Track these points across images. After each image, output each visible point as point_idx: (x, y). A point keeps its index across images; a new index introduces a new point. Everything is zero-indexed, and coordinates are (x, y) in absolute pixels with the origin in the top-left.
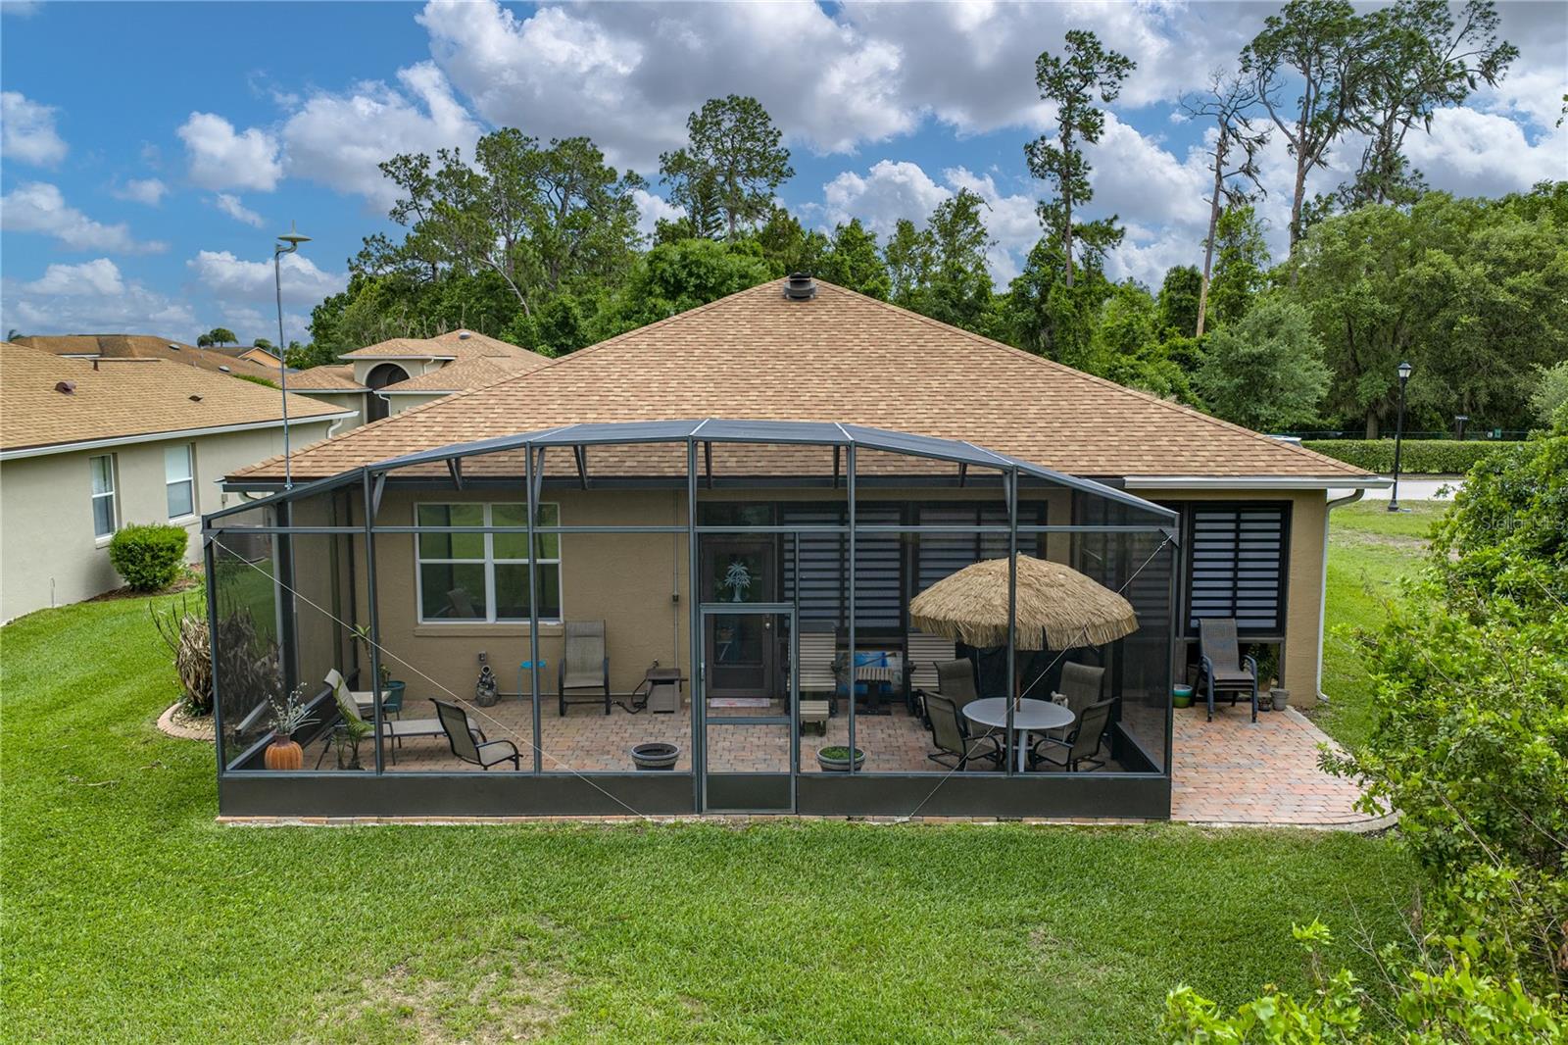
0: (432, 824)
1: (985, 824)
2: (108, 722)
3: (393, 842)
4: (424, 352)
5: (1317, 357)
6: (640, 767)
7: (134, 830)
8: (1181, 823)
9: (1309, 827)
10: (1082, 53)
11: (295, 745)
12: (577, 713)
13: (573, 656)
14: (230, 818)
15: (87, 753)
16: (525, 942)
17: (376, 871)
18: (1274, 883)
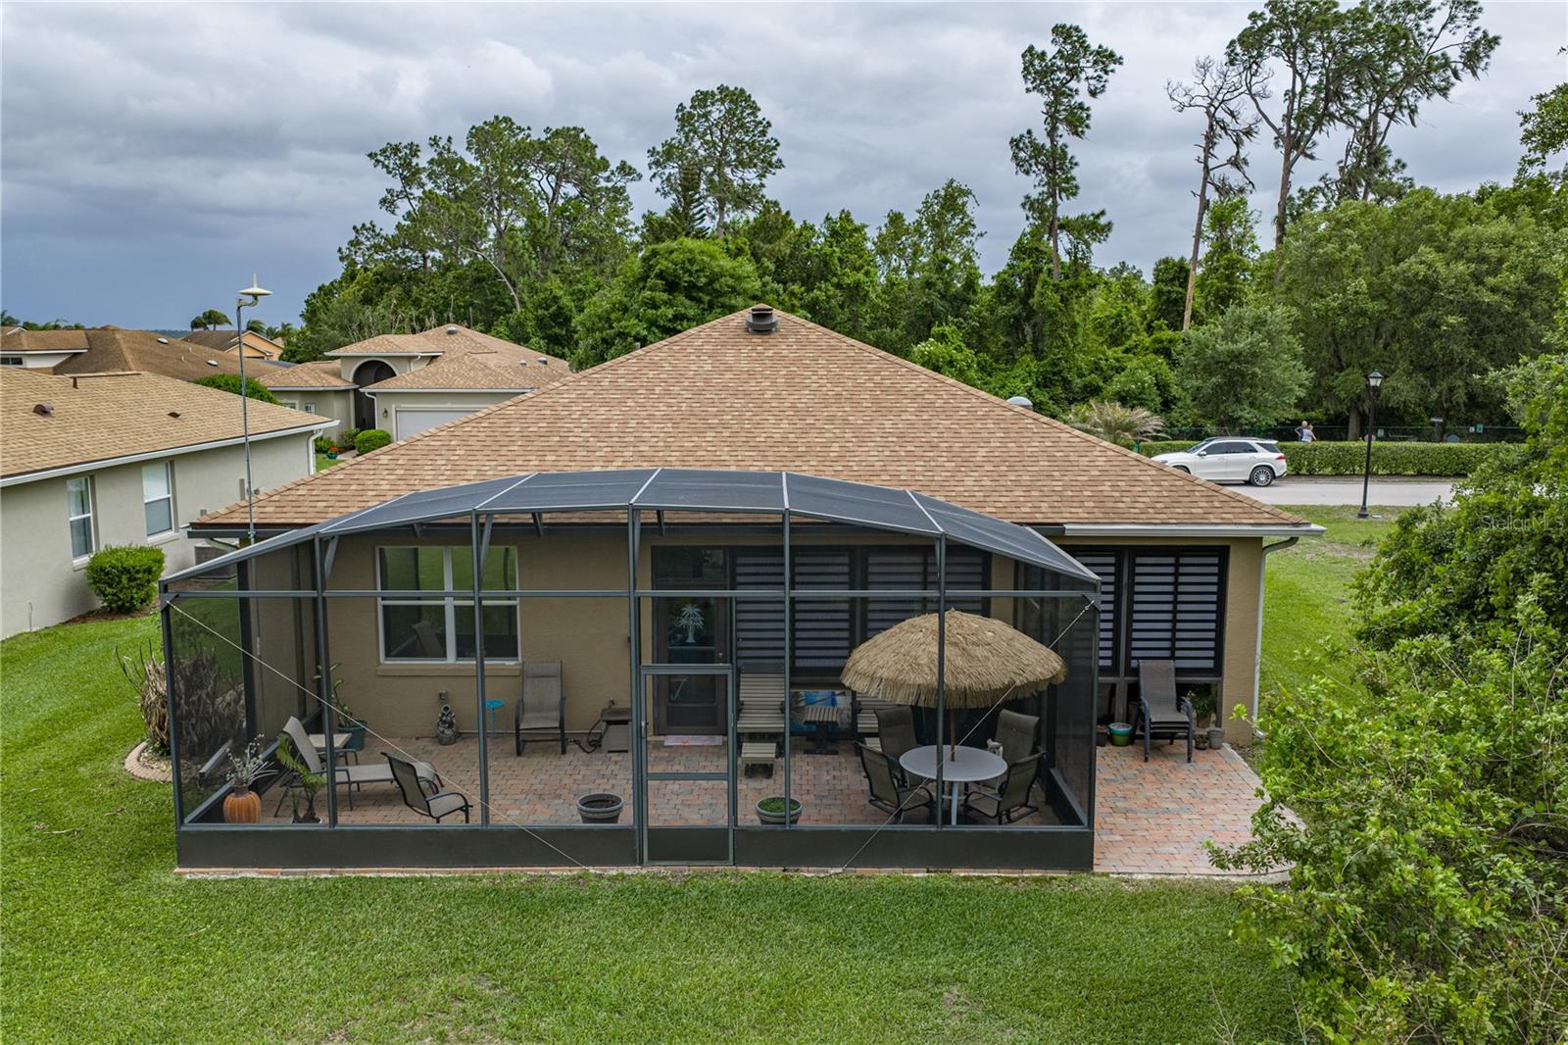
0: (383, 875)
1: (915, 875)
2: (77, 762)
3: (342, 895)
4: (411, 348)
5: (1295, 357)
6: (586, 820)
7: (94, 883)
8: (1103, 874)
9: (1225, 878)
10: (1068, 47)
11: (253, 795)
12: (534, 752)
13: (530, 697)
14: (188, 870)
15: (54, 797)
16: (461, 1005)
17: (325, 928)
18: (1183, 939)
